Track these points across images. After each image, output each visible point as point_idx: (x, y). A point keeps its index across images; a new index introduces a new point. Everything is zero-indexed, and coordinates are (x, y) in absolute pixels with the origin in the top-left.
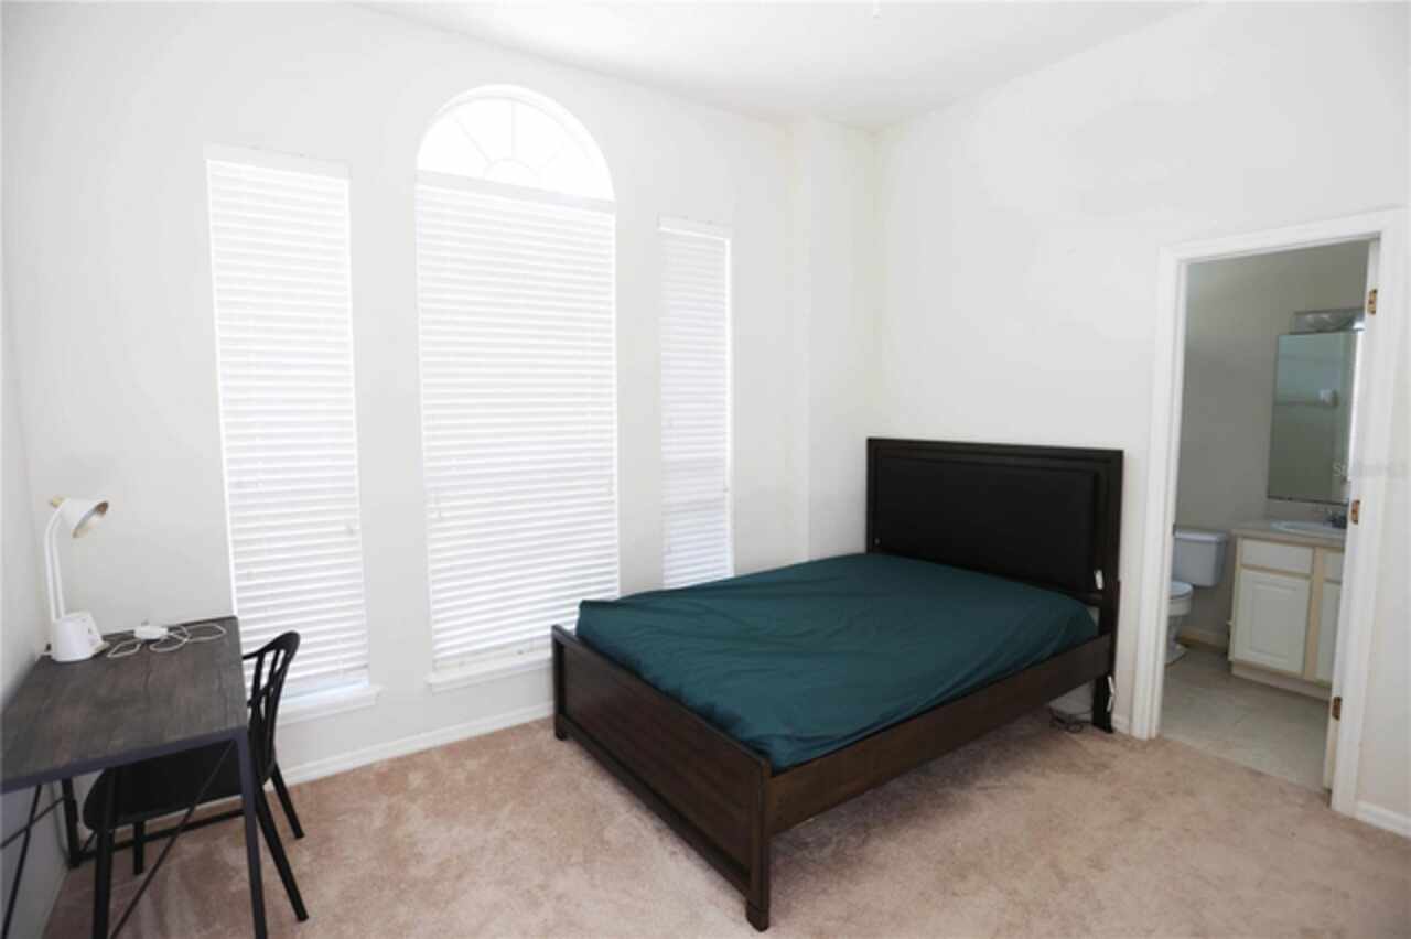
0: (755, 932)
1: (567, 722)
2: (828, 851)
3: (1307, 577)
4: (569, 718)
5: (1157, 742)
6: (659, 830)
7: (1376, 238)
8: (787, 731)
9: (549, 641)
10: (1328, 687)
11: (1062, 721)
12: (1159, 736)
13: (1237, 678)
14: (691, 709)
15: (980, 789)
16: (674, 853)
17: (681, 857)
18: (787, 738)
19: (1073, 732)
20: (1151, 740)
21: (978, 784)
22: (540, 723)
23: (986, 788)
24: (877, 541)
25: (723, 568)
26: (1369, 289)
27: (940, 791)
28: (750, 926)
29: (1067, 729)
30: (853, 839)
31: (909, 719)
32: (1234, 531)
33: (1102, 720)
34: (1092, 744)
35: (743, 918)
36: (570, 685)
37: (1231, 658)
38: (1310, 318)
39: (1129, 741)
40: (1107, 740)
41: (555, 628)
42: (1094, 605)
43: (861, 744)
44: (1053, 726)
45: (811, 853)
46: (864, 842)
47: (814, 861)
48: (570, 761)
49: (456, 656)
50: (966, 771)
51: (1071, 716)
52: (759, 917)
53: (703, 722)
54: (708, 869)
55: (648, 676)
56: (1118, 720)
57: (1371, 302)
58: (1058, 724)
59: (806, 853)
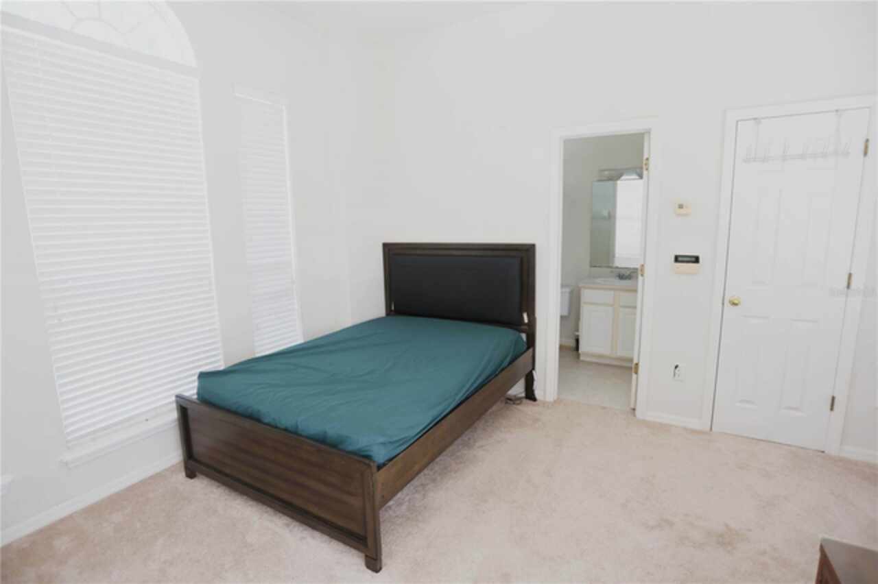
0: (374, 574)
1: (194, 464)
2: (404, 507)
3: (612, 305)
4: (197, 461)
5: (557, 402)
6: (288, 525)
7: (649, 132)
8: (382, 440)
9: (174, 405)
10: (631, 360)
11: (510, 400)
12: (558, 399)
13: (583, 361)
14: (307, 437)
15: (478, 447)
16: (303, 538)
17: (309, 540)
18: (383, 444)
19: (518, 404)
20: (555, 401)
21: (477, 444)
22: (172, 470)
23: (482, 446)
24: (393, 308)
25: (294, 337)
26: (645, 157)
27: (459, 454)
28: (370, 571)
29: (514, 404)
30: (417, 496)
31: (448, 414)
32: (581, 285)
33: (530, 395)
34: (527, 408)
35: (364, 568)
36: (195, 437)
37: (580, 351)
38: (606, 173)
39: (544, 403)
40: (534, 405)
41: (177, 396)
42: (523, 332)
43: (425, 436)
44: (506, 403)
45: (394, 512)
46: (424, 496)
47: (397, 516)
48: (205, 491)
49: (89, 434)
50: (469, 439)
51: (515, 396)
52: (374, 563)
53: (318, 445)
54: (330, 542)
55: (266, 421)
56: (538, 393)
57: (646, 164)
58: (508, 401)
59: (391, 512)
